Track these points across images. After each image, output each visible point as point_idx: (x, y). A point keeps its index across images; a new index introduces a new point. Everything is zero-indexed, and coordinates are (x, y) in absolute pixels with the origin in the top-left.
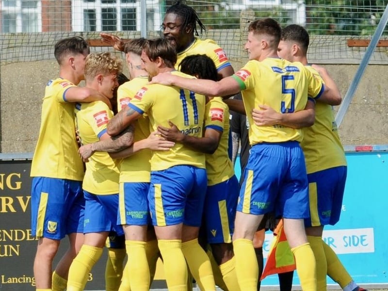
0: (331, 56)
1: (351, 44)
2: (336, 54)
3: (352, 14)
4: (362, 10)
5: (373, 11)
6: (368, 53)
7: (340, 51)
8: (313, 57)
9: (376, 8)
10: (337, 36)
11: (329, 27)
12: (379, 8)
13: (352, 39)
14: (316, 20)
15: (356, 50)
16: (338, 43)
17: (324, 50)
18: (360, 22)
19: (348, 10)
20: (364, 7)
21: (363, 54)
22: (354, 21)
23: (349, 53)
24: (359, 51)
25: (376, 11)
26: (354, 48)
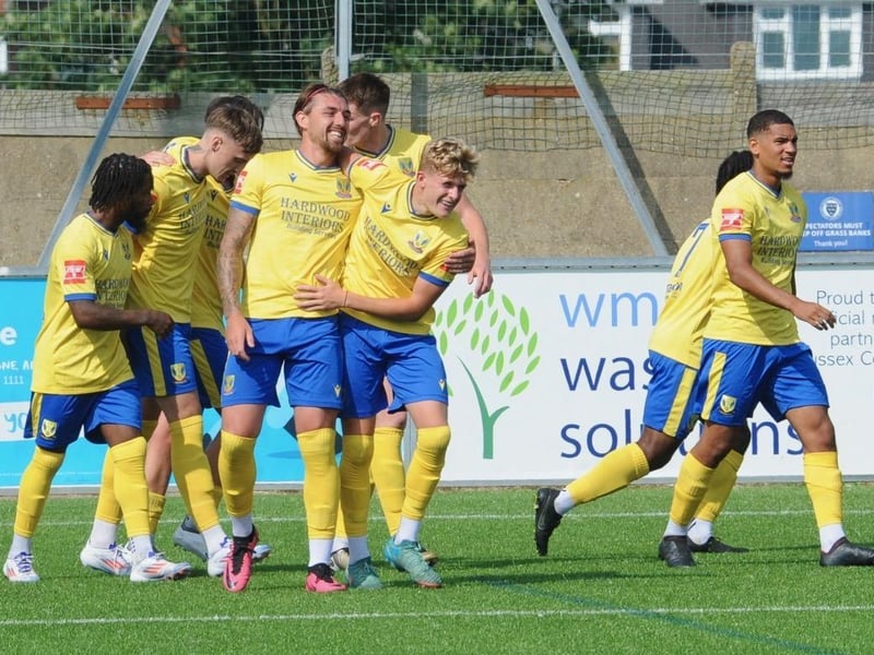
0: (50, 124)
1: (81, 105)
2: (59, 119)
3: (81, 57)
4: (99, 51)
5: (115, 52)
6: (107, 120)
7: (65, 115)
8: (22, 125)
9: (121, 47)
10: (60, 92)
11: (48, 77)
12: (125, 47)
13: (83, 96)
14: (26, 66)
15: (89, 115)
16: (60, 103)
17: (39, 114)
18: (95, 70)
19: (78, 51)
20: (101, 46)
21: (101, 120)
22: (86, 69)
23: (79, 119)
24: (95, 115)
25: (121, 52)
26: (86, 110)
